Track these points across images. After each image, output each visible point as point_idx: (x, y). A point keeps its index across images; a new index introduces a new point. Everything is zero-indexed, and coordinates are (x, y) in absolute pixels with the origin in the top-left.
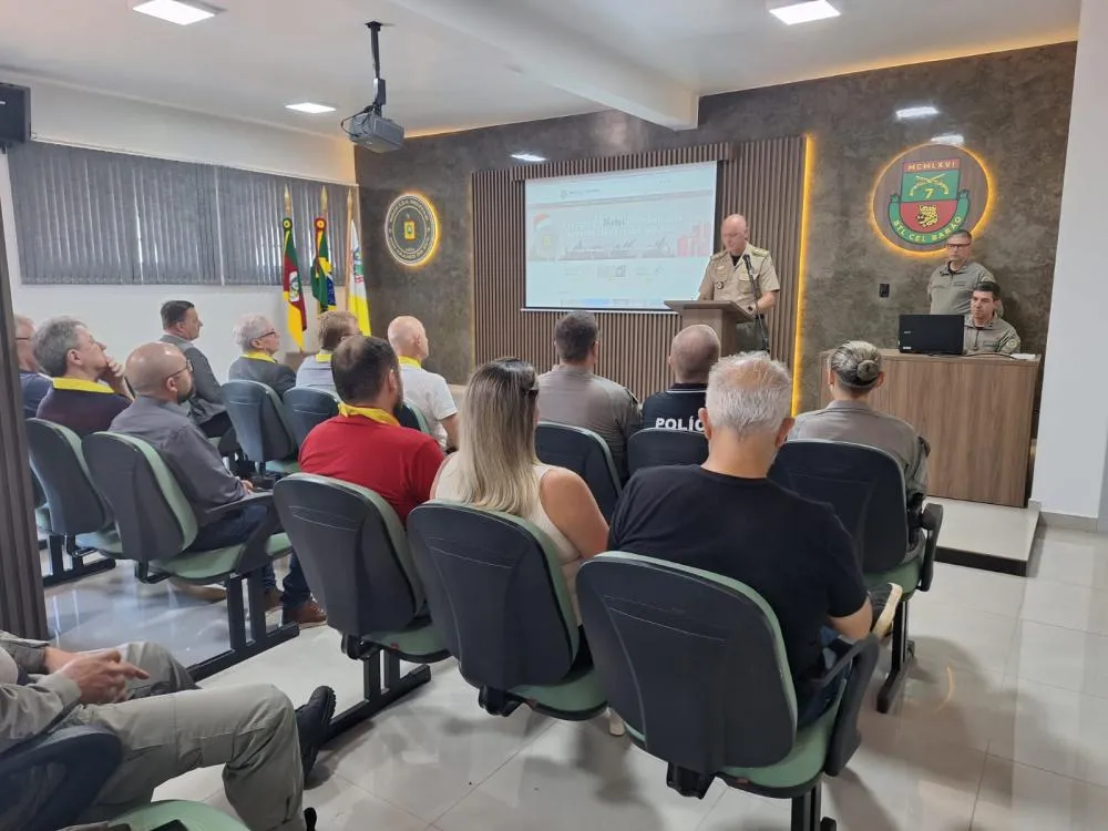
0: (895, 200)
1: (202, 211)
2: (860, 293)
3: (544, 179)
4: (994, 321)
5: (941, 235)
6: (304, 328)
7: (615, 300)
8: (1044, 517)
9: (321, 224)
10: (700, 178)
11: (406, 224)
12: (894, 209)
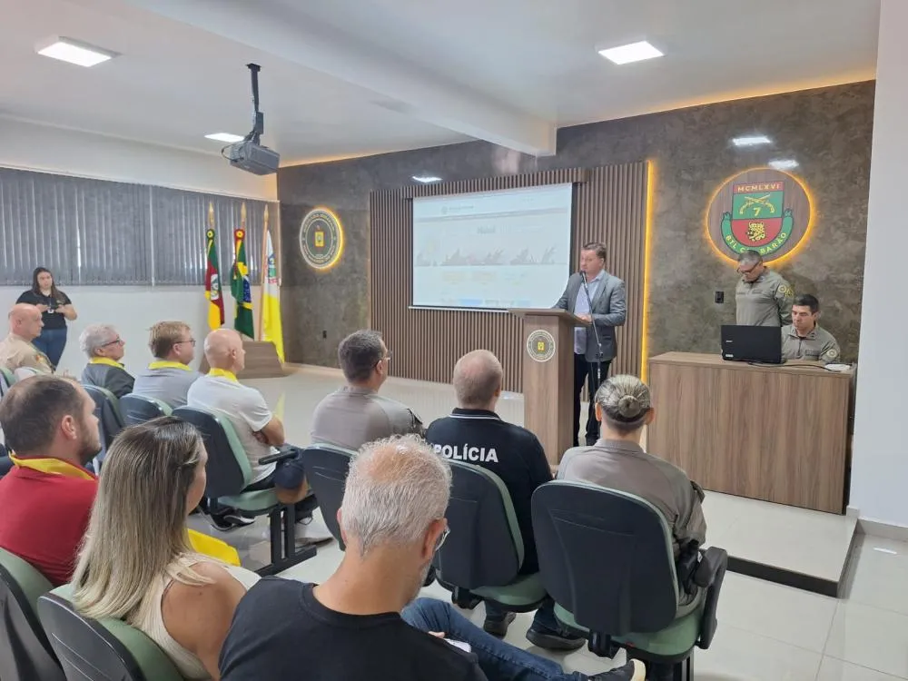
0: (727, 217)
1: (137, 223)
2: (697, 299)
3: (430, 197)
4: (815, 331)
5: (769, 249)
6: (222, 322)
7: (487, 302)
8: (863, 525)
9: (240, 234)
10: (559, 197)
11: (317, 234)
12: (727, 224)
